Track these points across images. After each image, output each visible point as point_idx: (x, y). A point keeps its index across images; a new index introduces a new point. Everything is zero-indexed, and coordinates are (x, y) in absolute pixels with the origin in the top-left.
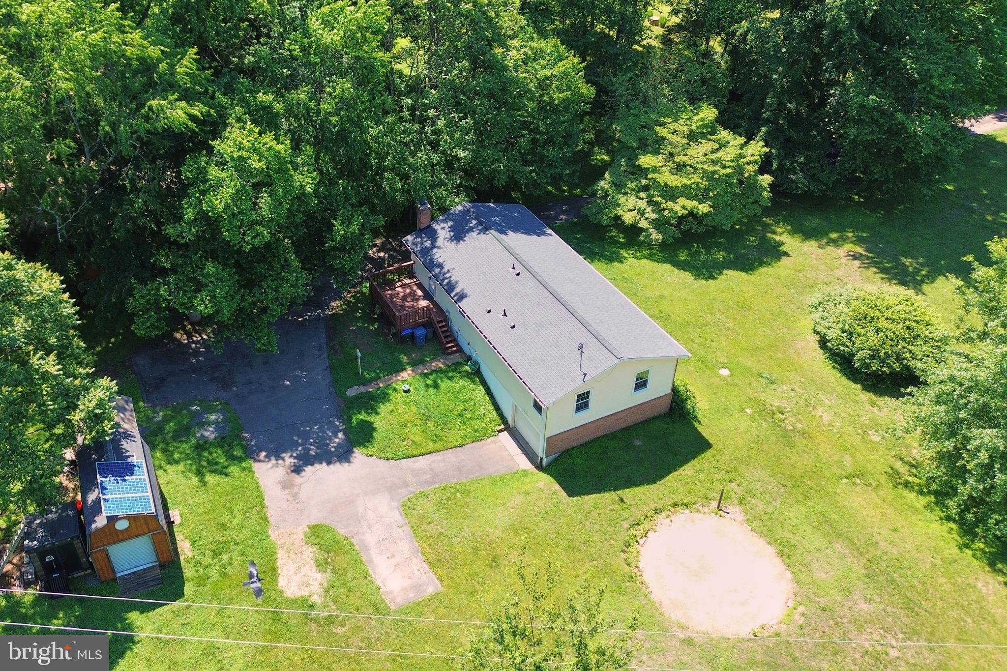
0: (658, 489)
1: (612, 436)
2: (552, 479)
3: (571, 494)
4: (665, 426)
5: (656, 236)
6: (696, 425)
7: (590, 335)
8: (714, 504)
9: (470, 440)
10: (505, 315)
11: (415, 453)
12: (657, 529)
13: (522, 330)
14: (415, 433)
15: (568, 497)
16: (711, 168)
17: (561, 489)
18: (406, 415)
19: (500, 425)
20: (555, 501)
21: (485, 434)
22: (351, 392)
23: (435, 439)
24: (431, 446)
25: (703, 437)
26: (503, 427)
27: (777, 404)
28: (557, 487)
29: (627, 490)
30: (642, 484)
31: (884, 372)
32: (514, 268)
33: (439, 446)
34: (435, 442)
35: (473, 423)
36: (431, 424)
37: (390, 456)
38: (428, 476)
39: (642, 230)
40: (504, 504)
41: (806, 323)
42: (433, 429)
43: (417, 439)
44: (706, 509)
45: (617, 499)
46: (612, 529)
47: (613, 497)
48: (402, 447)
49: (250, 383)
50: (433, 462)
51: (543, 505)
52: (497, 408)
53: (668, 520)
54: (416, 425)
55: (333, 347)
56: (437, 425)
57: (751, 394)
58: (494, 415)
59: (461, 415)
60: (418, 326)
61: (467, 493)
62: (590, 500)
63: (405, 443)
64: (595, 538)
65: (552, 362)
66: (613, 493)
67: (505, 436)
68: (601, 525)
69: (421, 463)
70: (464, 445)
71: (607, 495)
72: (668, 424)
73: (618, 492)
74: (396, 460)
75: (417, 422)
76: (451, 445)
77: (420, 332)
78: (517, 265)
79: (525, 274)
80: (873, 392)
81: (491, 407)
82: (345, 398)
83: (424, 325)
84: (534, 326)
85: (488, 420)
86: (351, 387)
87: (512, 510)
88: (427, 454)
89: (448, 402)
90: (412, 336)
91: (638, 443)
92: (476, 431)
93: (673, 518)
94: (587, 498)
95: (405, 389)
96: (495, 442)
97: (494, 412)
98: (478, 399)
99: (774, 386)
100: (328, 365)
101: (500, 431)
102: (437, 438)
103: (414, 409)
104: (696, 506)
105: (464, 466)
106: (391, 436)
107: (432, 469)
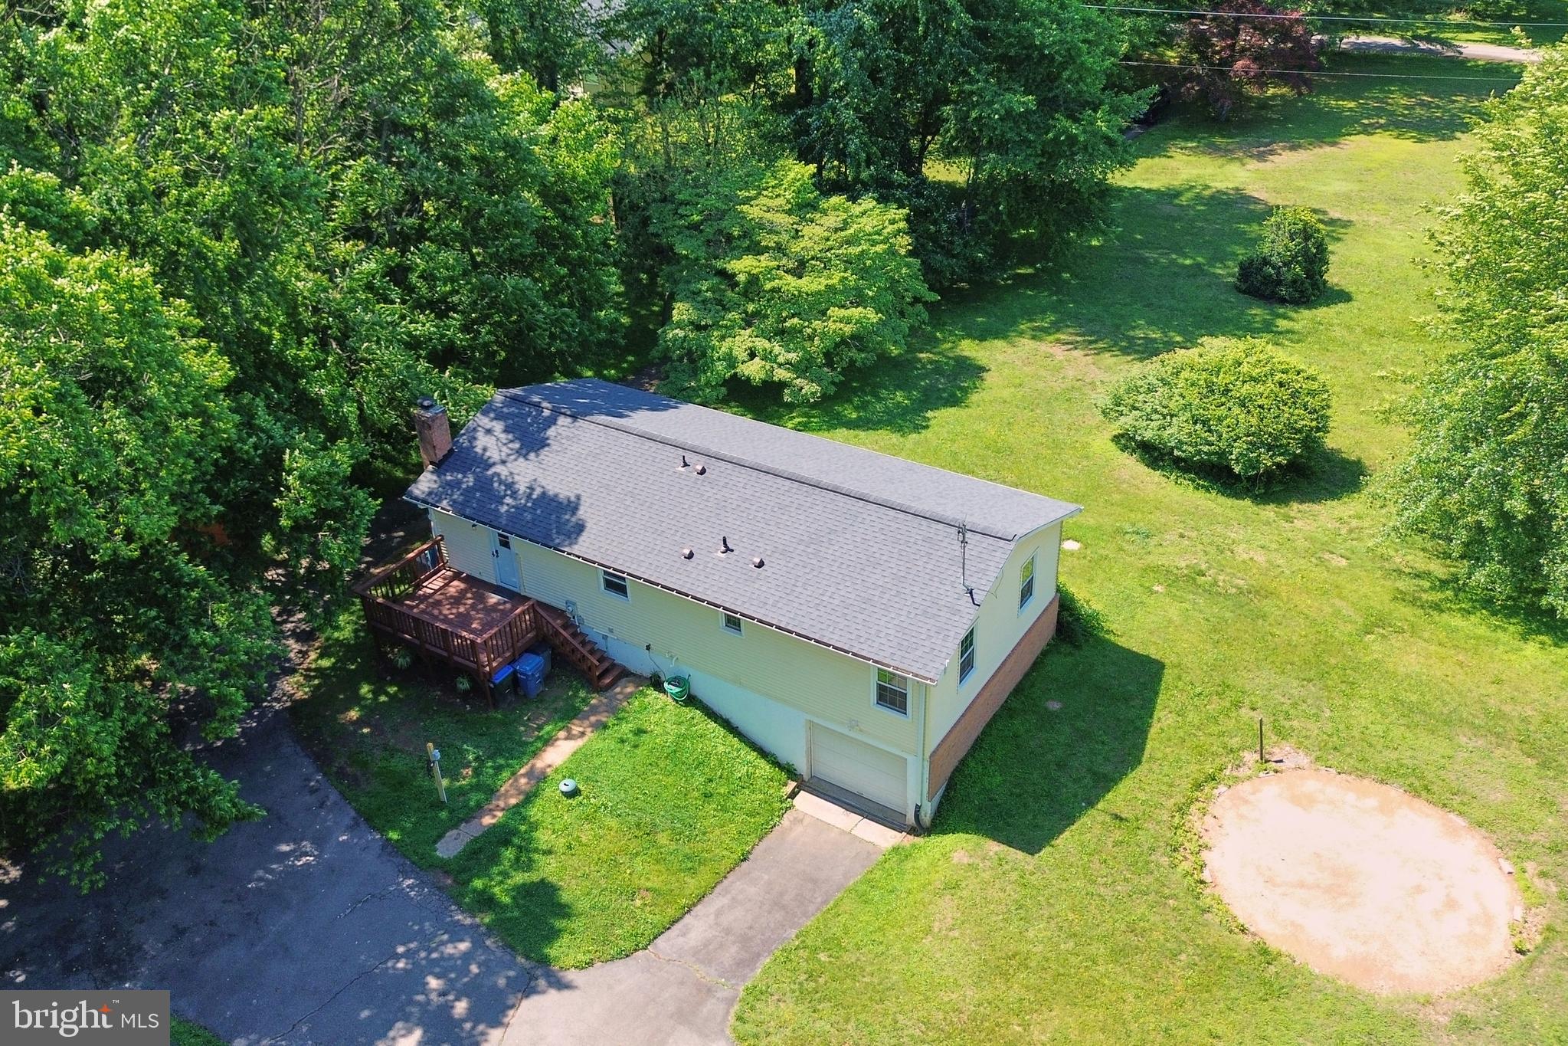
0: (1151, 770)
1: (1006, 711)
2: (973, 838)
3: (1032, 847)
4: (1069, 659)
5: (810, 388)
6: (1113, 638)
7: (924, 522)
8: (1250, 757)
9: (753, 838)
10: (728, 549)
11: (671, 912)
12: (1205, 840)
13: (783, 563)
14: (646, 873)
15: (1029, 857)
16: (854, 250)
17: (1006, 848)
18: (603, 844)
19: (785, 785)
20: (1014, 876)
21: (772, 812)
22: (449, 848)
23: (690, 865)
24: (693, 885)
25: (1136, 655)
26: (792, 785)
27: (1183, 564)
28: (994, 847)
29: (1110, 796)
30: (1123, 774)
31: (1278, 465)
32: (686, 465)
33: (705, 876)
34: (693, 871)
35: (738, 800)
36: (663, 839)
37: (628, 945)
38: (734, 949)
39: (782, 385)
40: (928, 931)
41: (1102, 443)
42: (673, 846)
43: (655, 882)
44: (1243, 772)
45: (1108, 819)
46: (1151, 879)
47: (1100, 819)
48: (638, 912)
49: (181, 932)
50: (718, 914)
51: (1001, 895)
52: (763, 753)
53: (1208, 819)
54: (637, 854)
55: (341, 774)
56: (676, 836)
57: (1140, 564)
58: (764, 768)
59: (707, 796)
60: (521, 655)
61: (833, 944)
62: (1066, 840)
63: (638, 903)
64: (1139, 911)
65: (887, 596)
66: (1092, 812)
67: (806, 801)
68: (1126, 880)
69: (698, 927)
70: (749, 852)
71: (1085, 820)
72: (1070, 654)
73: (1100, 805)
74: (645, 948)
75: (634, 846)
76: (727, 864)
77: (532, 666)
78: (689, 456)
79: (715, 469)
80: (1273, 502)
81: (752, 756)
82: (444, 867)
83: (531, 649)
84: (802, 547)
85: (760, 781)
86: (440, 837)
87: (956, 934)
88: (695, 905)
89: (670, 780)
90: (515, 681)
91: (1055, 706)
92: (753, 814)
93: (1213, 809)
94: (1059, 841)
95: (565, 789)
96: (798, 821)
97: (762, 763)
98: (721, 749)
99: (1154, 541)
100: (353, 813)
101: (793, 795)
102: (692, 863)
103: (613, 823)
104: (1227, 772)
105: (781, 894)
106: (604, 900)
107: (728, 931)
